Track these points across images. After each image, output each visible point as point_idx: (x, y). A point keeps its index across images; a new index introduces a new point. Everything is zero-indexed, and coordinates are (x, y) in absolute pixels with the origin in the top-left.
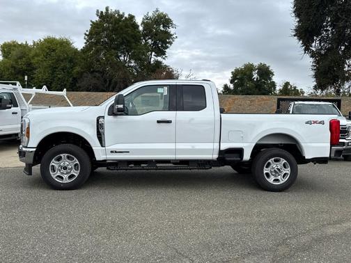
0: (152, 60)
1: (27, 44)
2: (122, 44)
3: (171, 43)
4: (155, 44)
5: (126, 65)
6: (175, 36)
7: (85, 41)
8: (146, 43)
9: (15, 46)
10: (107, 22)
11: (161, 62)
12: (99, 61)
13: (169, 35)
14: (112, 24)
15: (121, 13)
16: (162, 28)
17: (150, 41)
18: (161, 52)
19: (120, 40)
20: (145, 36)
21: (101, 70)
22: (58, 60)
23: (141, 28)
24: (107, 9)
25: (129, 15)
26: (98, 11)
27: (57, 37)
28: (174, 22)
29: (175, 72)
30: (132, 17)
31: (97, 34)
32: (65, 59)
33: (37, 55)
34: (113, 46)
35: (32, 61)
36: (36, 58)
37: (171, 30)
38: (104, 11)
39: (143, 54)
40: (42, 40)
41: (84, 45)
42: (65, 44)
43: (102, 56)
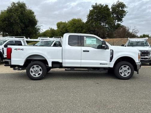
0: (116, 23)
1: (66, 23)
2: (102, 18)
3: (125, 15)
4: (117, 16)
5: (104, 27)
6: (127, 12)
7: (87, 19)
8: (113, 16)
9: (61, 23)
10: (96, 9)
11: (120, 24)
12: (93, 26)
13: (124, 12)
14: (98, 10)
15: (102, 5)
16: (121, 9)
17: (115, 15)
18: (120, 20)
19: (102, 16)
20: (112, 13)
21: (93, 30)
22: (77, 28)
23: (111, 10)
24: (96, 4)
25: (106, 5)
26: (92, 5)
27: (77, 18)
28: (126, 6)
29: (127, 28)
30: (107, 6)
31: (92, 15)
32: (79, 27)
33: (69, 26)
34: (98, 19)
35: (67, 29)
36: (69, 27)
37: (125, 9)
38: (95, 5)
39: (112, 21)
40: (71, 20)
41: (87, 20)
42: (79, 21)
43: (94, 24)
